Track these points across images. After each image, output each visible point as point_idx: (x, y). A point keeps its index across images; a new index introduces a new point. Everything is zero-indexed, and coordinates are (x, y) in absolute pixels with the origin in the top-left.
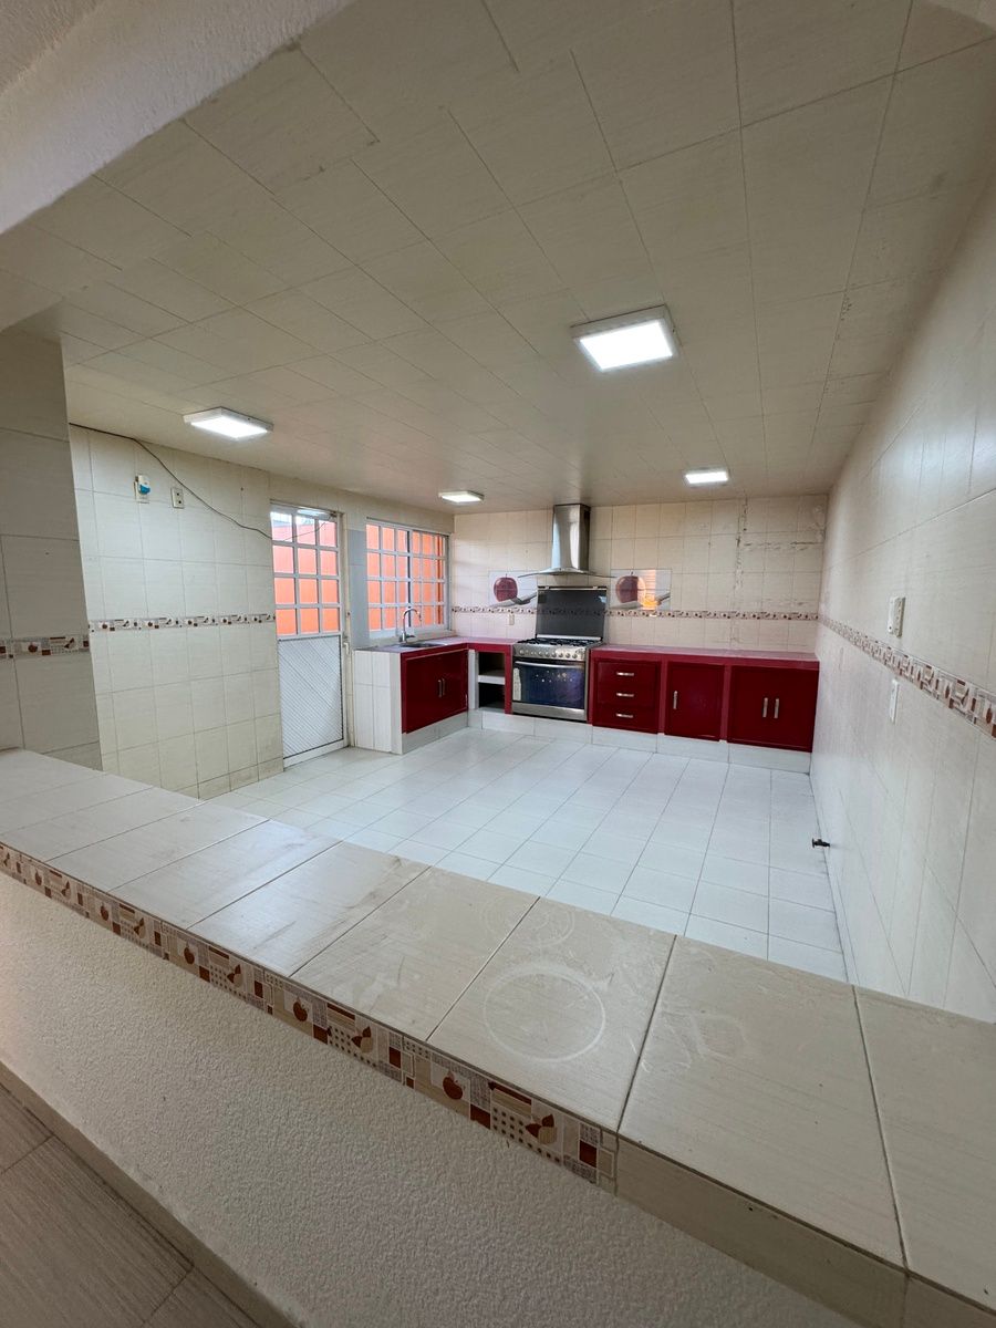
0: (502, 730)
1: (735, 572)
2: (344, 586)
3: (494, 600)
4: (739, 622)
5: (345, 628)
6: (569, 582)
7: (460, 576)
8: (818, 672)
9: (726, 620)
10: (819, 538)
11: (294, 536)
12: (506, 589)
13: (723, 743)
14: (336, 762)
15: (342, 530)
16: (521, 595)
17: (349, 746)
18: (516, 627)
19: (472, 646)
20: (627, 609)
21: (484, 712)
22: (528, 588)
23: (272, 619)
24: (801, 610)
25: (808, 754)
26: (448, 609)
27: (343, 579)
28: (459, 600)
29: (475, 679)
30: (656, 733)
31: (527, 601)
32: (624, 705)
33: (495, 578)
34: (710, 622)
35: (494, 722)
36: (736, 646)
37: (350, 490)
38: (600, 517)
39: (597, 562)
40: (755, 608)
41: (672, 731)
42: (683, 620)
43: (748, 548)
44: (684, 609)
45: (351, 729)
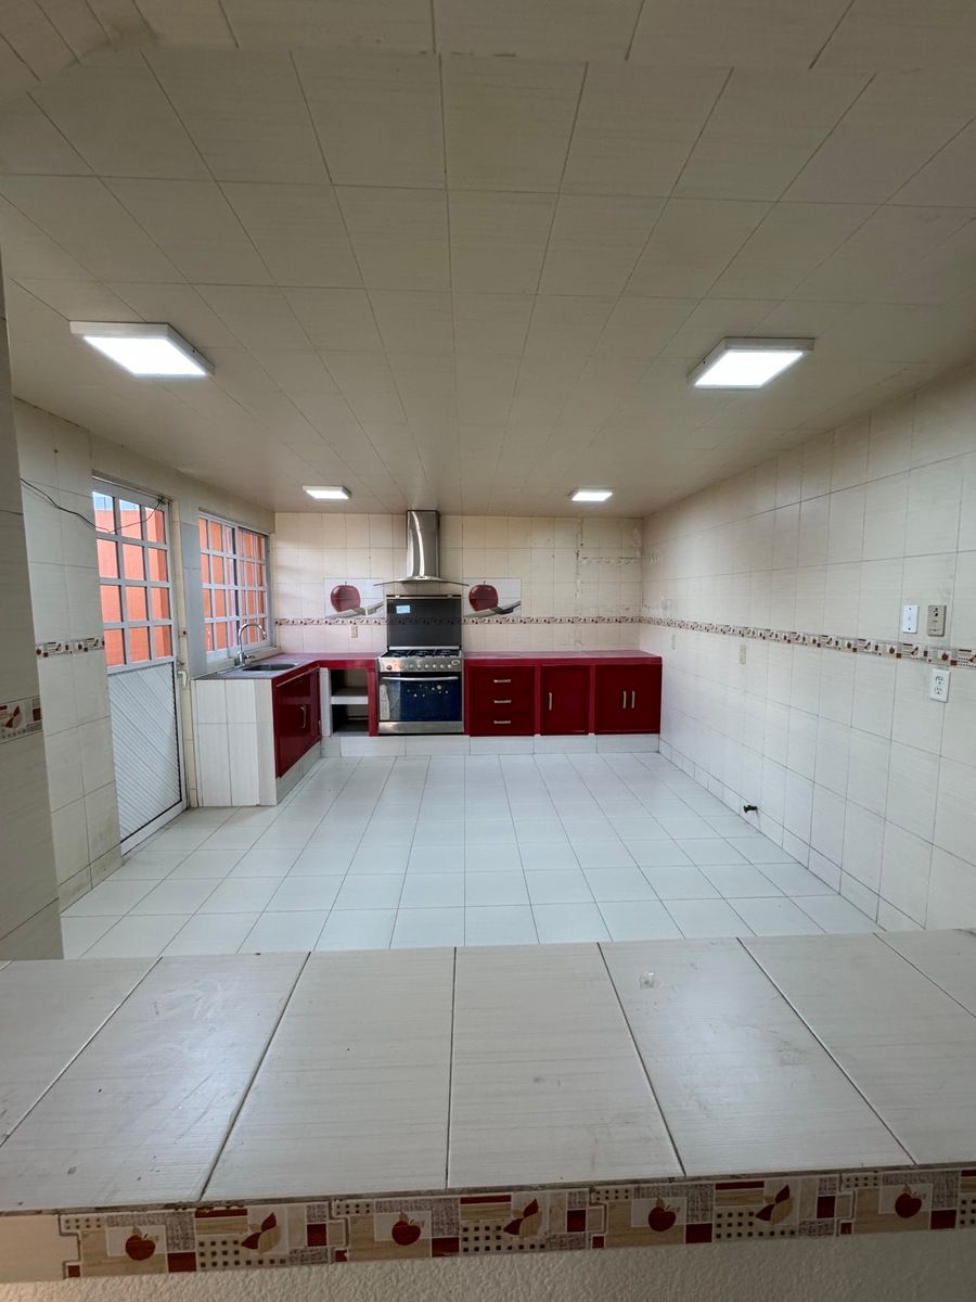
0: (366, 755)
1: (575, 582)
2: (176, 598)
3: (332, 611)
4: (582, 627)
5: (179, 652)
6: (421, 590)
7: (285, 583)
8: (661, 666)
9: (570, 624)
10: (638, 553)
11: (117, 528)
12: (343, 598)
13: (592, 735)
14: (174, 834)
15: (171, 522)
16: (365, 604)
17: (188, 808)
18: (364, 638)
19: (323, 664)
20: (481, 617)
21: (343, 738)
22: (371, 596)
23: (100, 645)
24: (629, 615)
25: (656, 735)
26: (270, 621)
27: (175, 588)
28: (285, 611)
29: (328, 701)
30: (532, 734)
31: (372, 611)
32: (502, 712)
33: (331, 587)
34: (556, 627)
35: (355, 747)
36: (580, 648)
37: (183, 470)
38: (452, 524)
39: (449, 571)
40: (593, 613)
41: (546, 732)
42: (533, 625)
43: (585, 561)
44: (534, 616)
45: (192, 785)
